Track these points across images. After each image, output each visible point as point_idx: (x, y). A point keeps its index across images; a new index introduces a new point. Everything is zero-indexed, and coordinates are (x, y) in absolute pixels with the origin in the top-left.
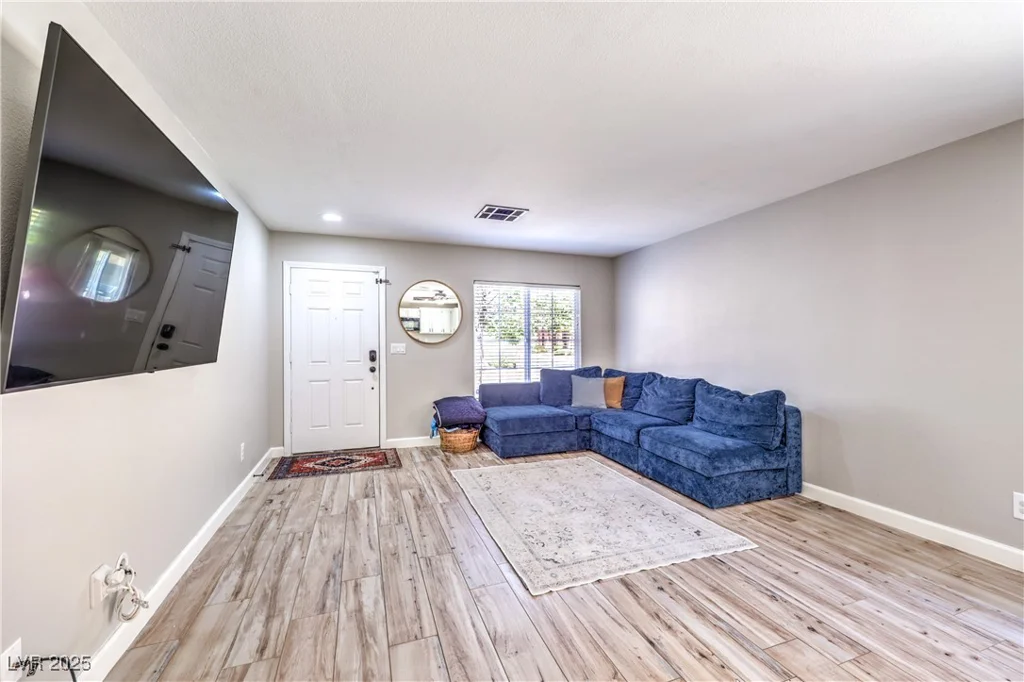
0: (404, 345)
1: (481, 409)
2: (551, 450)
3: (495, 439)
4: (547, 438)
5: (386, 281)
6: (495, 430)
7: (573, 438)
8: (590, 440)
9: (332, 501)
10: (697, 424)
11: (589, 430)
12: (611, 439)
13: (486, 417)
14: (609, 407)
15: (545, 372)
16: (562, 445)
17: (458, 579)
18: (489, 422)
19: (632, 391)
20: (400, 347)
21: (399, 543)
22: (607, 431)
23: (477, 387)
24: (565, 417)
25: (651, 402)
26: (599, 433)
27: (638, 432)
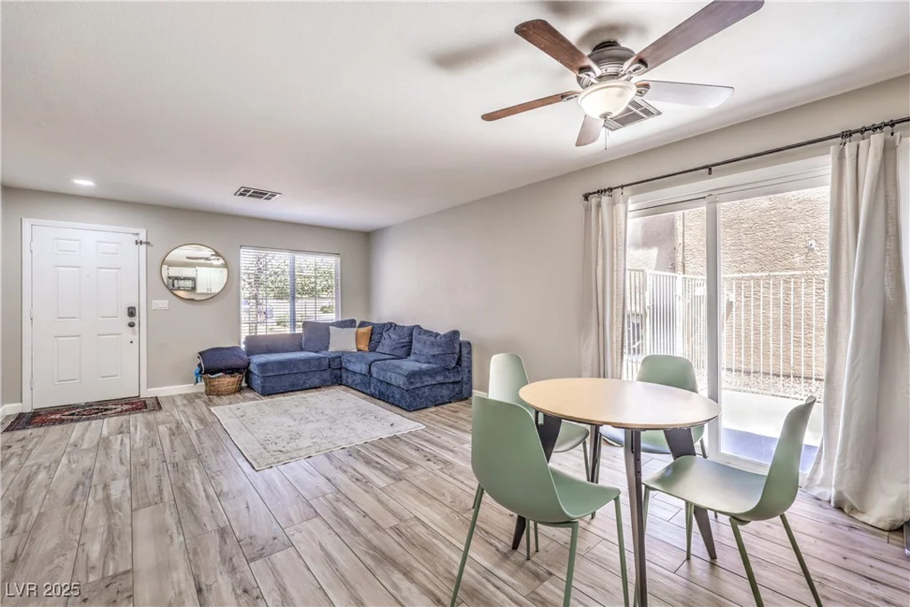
0: (167, 301)
1: (246, 357)
2: (307, 386)
3: (257, 382)
4: (304, 376)
5: (147, 243)
6: (256, 372)
7: (326, 375)
8: (341, 377)
9: (83, 440)
10: (412, 357)
11: (340, 369)
12: (355, 373)
13: (249, 363)
14: (359, 350)
15: (305, 324)
16: (316, 381)
17: (200, 471)
18: (252, 367)
19: (376, 337)
20: (162, 303)
21: (150, 458)
22: (351, 367)
23: (243, 340)
24: (320, 359)
25: (386, 345)
26: (347, 370)
27: (370, 365)
